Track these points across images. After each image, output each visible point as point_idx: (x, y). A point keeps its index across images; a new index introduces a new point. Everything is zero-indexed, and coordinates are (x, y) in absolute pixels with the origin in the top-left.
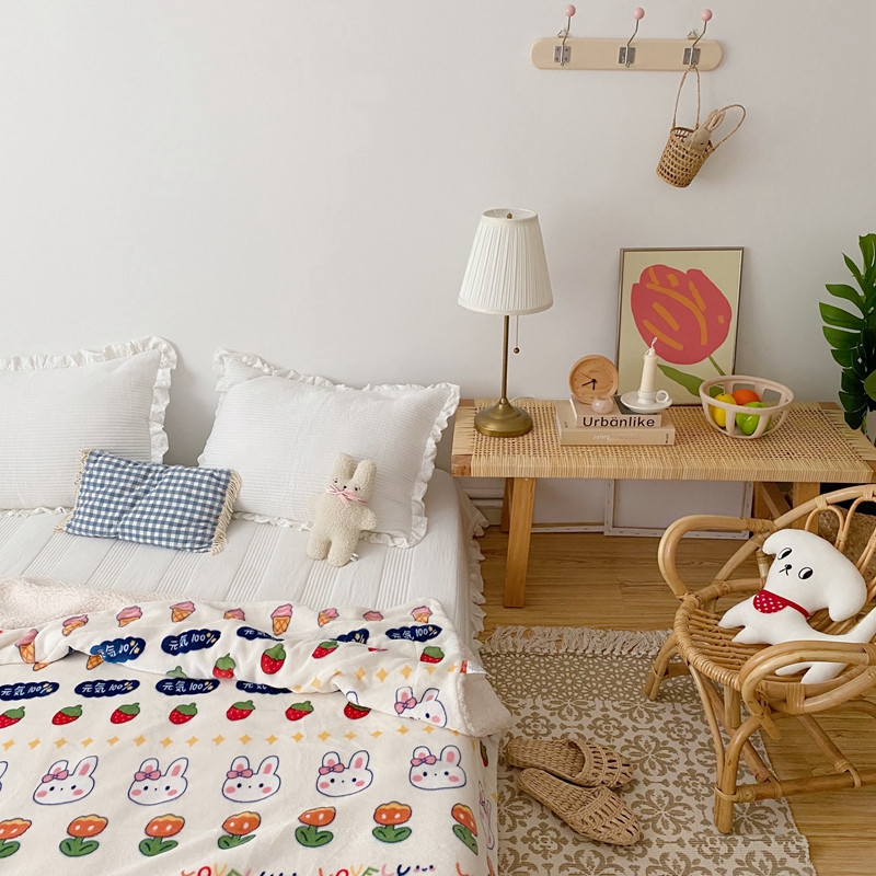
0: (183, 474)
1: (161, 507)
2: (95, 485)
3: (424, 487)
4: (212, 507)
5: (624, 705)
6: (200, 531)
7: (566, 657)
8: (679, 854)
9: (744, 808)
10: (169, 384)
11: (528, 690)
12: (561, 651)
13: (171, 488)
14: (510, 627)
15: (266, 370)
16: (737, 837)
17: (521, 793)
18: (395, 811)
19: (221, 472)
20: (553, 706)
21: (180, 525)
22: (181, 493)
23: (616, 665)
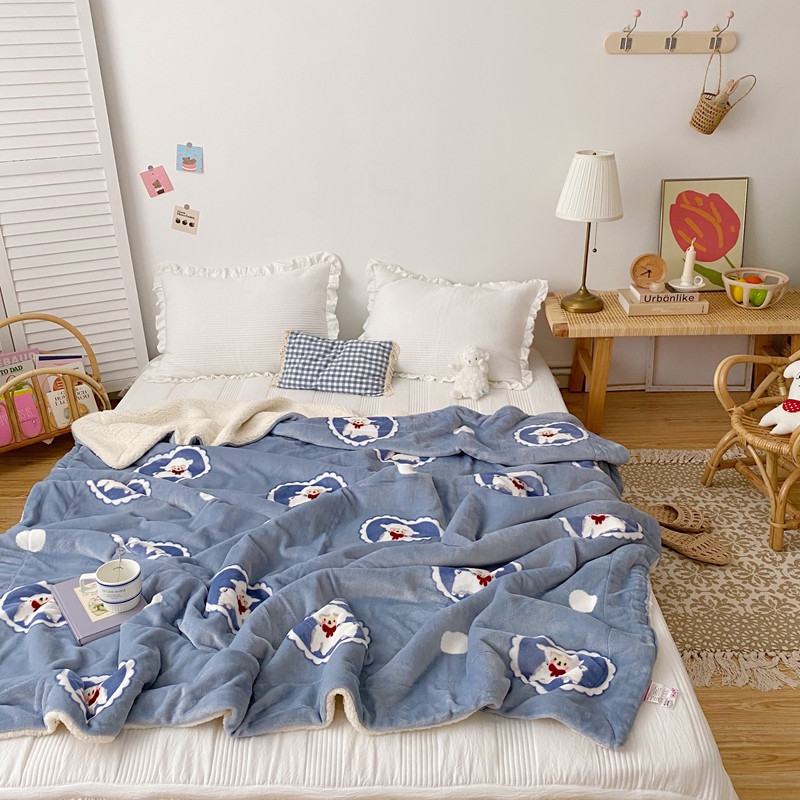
1: (347, 366)
5: (694, 489)
6: (376, 382)
7: (645, 465)
8: (750, 562)
10: (338, 285)
12: (641, 462)
13: (352, 354)
15: (405, 275)
19: (386, 343)
20: (645, 491)
23: (682, 468)
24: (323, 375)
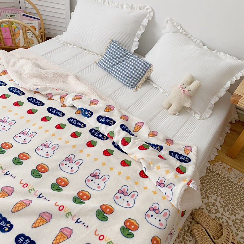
0: (136, 60)
3: (217, 99)
4: (140, 75)
6: (133, 82)
7: (239, 187)
10: (146, 25)
11: (217, 192)
12: (238, 184)
14: (224, 164)
15: (181, 31)
17: (191, 231)
18: (133, 224)
19: (148, 64)
20: (223, 204)
21: (128, 77)
22: (133, 66)
24: (114, 67)
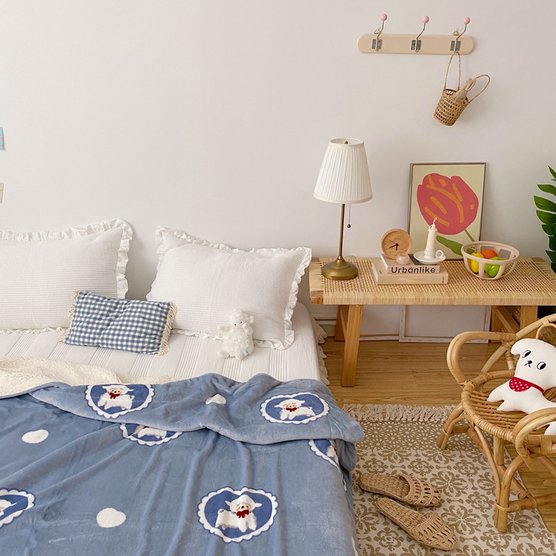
0: (140, 305)
1: (127, 326)
2: (83, 313)
3: (292, 312)
4: (158, 326)
5: (429, 452)
6: (152, 341)
7: (389, 423)
8: (475, 546)
9: (512, 516)
10: (128, 249)
11: (368, 444)
12: (386, 419)
13: (133, 314)
14: (352, 405)
15: (189, 240)
16: (511, 535)
19: (164, 304)
20: (385, 454)
21: (139, 337)
22: (139, 317)
23: (421, 427)
24: (104, 334)
